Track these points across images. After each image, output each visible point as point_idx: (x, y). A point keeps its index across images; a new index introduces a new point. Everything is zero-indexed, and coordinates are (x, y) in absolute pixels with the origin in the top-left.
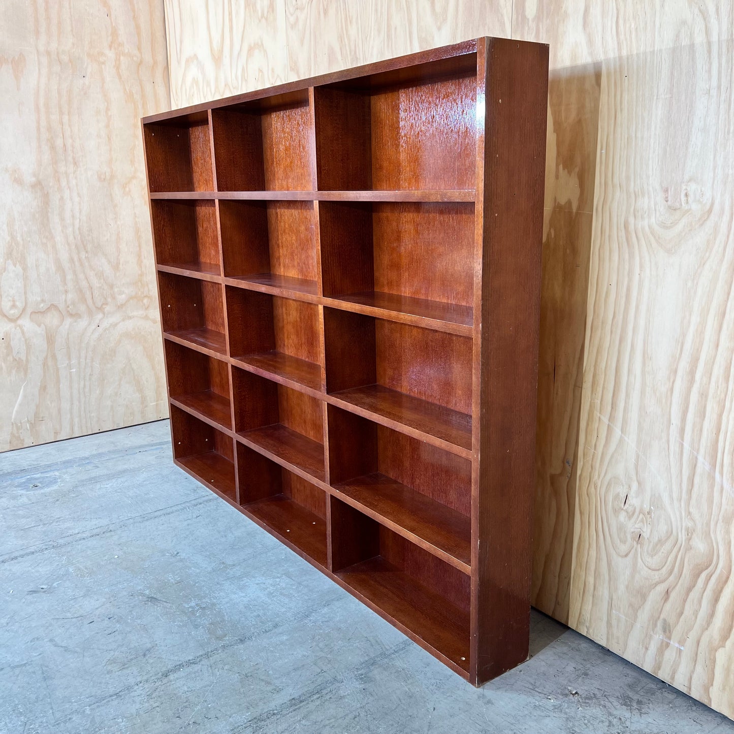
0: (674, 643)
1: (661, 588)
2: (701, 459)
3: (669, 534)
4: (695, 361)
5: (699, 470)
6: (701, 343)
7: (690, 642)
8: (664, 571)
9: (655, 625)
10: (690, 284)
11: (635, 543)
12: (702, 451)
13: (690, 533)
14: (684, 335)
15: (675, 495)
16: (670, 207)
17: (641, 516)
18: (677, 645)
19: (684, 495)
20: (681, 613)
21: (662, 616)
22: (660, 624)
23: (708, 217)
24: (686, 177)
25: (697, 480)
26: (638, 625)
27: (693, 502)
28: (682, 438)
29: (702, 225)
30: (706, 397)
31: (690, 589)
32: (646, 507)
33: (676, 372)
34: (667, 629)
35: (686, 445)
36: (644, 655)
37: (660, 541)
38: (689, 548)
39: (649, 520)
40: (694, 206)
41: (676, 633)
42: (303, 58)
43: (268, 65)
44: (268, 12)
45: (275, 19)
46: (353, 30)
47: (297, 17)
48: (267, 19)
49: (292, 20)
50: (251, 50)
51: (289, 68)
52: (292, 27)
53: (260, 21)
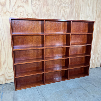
42: (37, 12)
43: (25, 11)
44: (26, 2)
45: (28, 3)
46: (50, 11)
47: (35, 5)
48: (25, 3)
49: (34, 5)
50: (19, 7)
51: (32, 13)
52: (34, 6)
53: (23, 2)
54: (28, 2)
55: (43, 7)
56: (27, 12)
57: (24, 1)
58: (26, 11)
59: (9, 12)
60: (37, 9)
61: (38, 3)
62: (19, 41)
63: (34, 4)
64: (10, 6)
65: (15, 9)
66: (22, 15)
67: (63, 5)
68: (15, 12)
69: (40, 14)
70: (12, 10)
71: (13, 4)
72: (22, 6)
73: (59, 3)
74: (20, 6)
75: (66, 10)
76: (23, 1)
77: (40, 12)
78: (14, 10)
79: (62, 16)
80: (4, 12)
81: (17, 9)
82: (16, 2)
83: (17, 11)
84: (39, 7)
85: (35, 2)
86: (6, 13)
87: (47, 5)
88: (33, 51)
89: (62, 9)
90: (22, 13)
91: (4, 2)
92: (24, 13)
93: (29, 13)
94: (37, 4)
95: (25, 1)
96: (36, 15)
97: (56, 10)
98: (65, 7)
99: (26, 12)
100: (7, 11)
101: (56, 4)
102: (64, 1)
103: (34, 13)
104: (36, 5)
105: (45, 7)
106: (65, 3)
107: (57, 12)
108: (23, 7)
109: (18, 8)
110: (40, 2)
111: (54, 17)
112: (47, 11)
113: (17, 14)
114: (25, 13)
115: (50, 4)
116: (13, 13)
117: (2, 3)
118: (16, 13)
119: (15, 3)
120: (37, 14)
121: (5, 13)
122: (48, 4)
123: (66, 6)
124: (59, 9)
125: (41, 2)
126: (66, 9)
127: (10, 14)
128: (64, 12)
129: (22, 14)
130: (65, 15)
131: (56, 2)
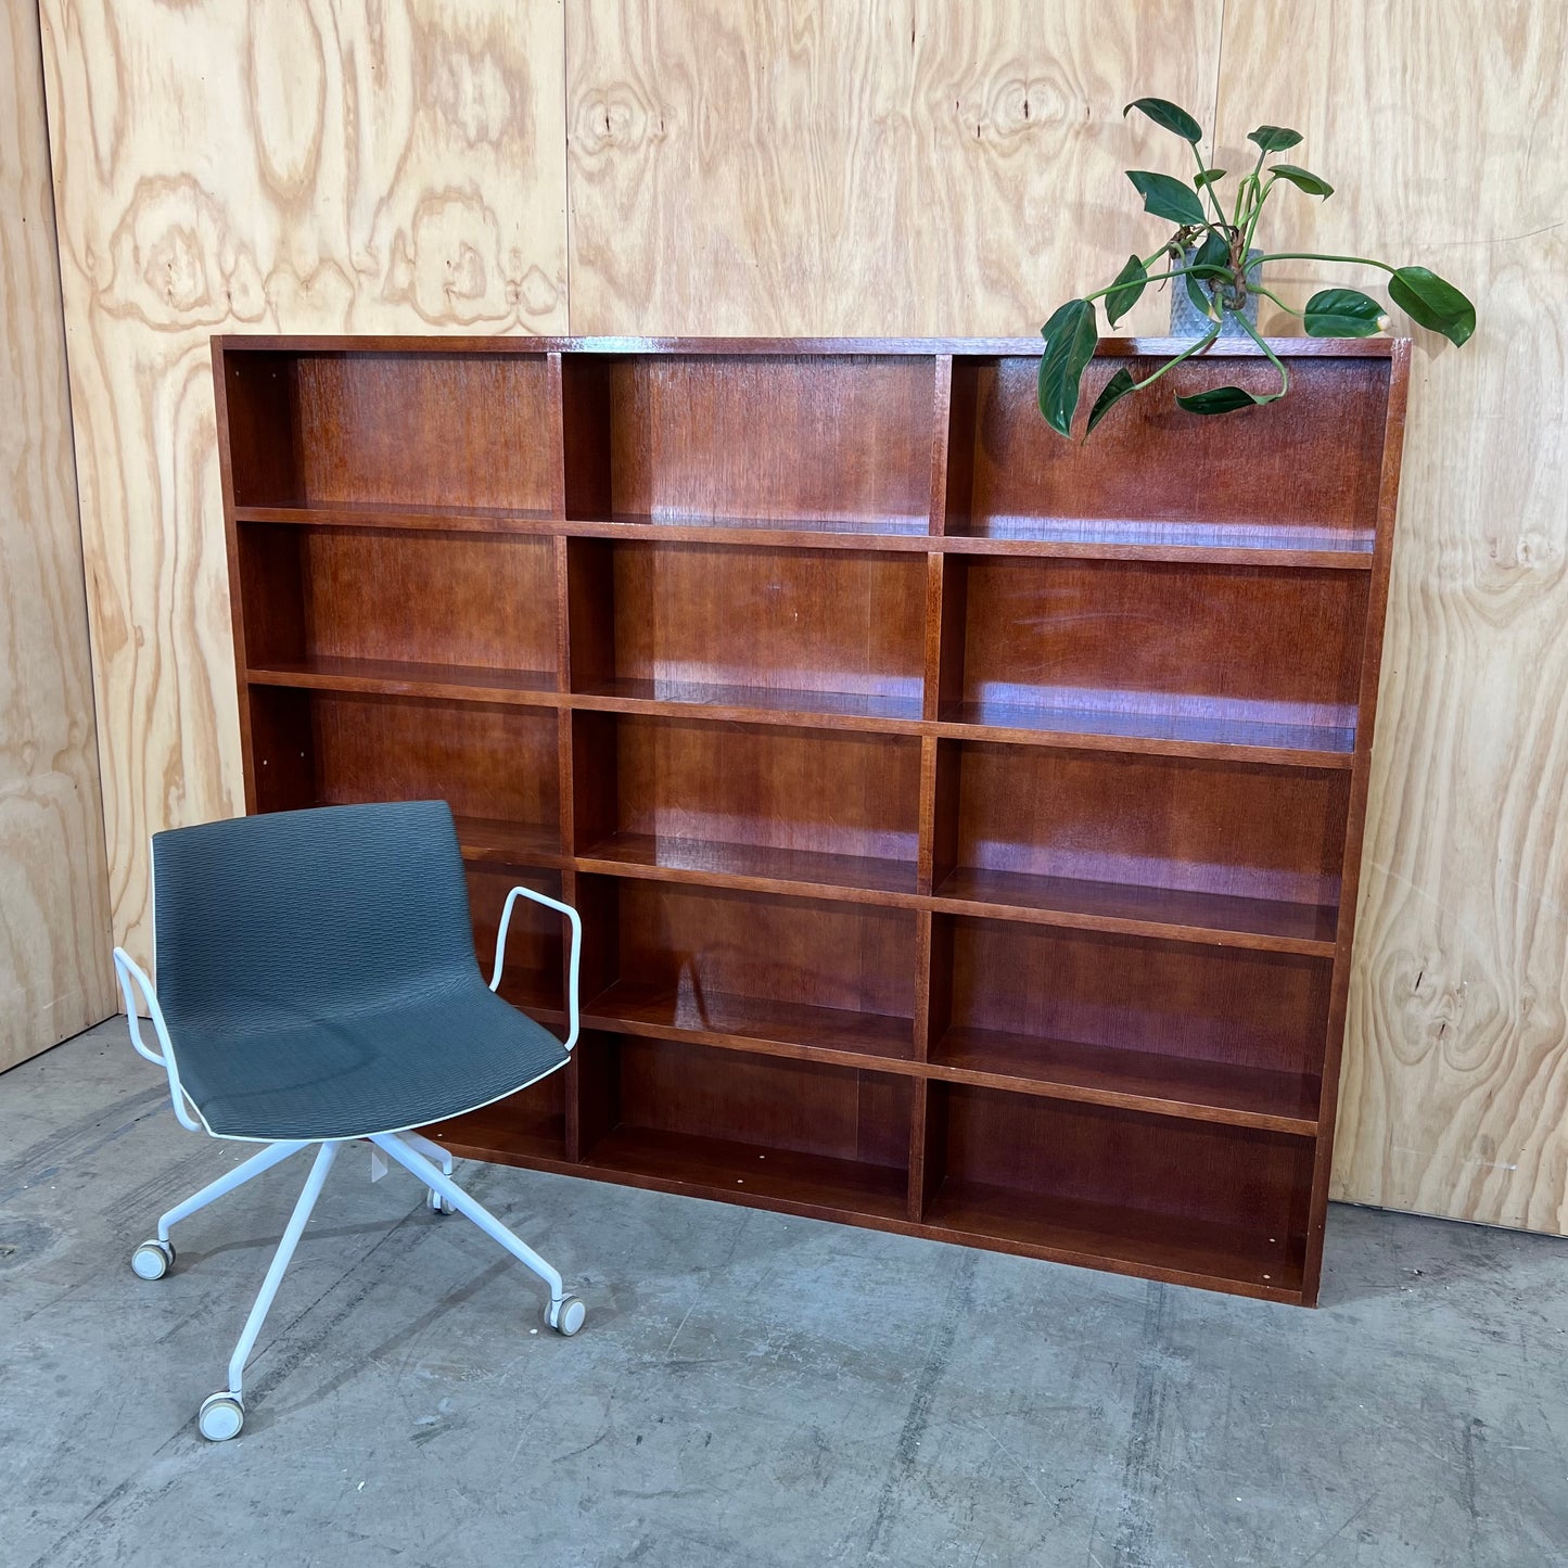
0: (1500, 1165)
1: (1481, 1092)
2: (1545, 900)
3: (1492, 1016)
4: (1537, 771)
5: (1542, 917)
6: (1548, 747)
7: (1526, 1156)
8: (1486, 1066)
9: (1469, 1147)
10: (1530, 668)
11: (1435, 1039)
12: (1548, 890)
13: (1527, 1004)
14: (1520, 736)
15: (1503, 958)
16: (1498, 565)
17: (1446, 997)
18: (1505, 1166)
19: (1519, 956)
20: (1513, 1119)
21: (1480, 1133)
22: (1476, 1145)
23: (1560, 578)
24: (1526, 526)
25: (1539, 931)
26: (1439, 1155)
27: (1534, 962)
28: (1516, 877)
29: (1549, 589)
30: (1555, 816)
31: (1527, 1082)
32: (1455, 985)
33: (1506, 788)
34: (1489, 1149)
35: (1523, 887)
36: (1450, 1196)
37: (1477, 1027)
38: (1526, 1025)
39: (1460, 1001)
40: (1537, 565)
41: (1503, 1152)
42: (625, 244)
43: (498, 241)
44: (502, 133)
45: (527, 152)
46: (793, 217)
47: (610, 162)
48: (497, 146)
49: (591, 163)
50: (432, 201)
51: (575, 256)
52: (590, 177)
53: (471, 146)
54: (522, 133)
55: (708, 169)
56: (515, 252)
57: (483, 132)
58: (507, 245)
59: (341, 272)
60: (626, 212)
61: (637, 132)
62: (366, 591)
63: (590, 143)
64: (350, 204)
65: (400, 234)
66: (460, 295)
67: (1005, 116)
68: (398, 256)
69: (667, 263)
70: (370, 248)
71: (376, 180)
72: (468, 190)
73: (939, 94)
74: (440, 189)
75: (1038, 186)
76: (472, 133)
77: (669, 245)
78: (384, 239)
79: (972, 270)
80: (295, 273)
81: (414, 225)
82: (408, 148)
83: (410, 252)
84: (648, 177)
85: (600, 129)
86: (317, 286)
87: (761, 143)
88: (508, 729)
89: (973, 170)
90: (459, 267)
91: (301, 169)
92: (479, 271)
93: (534, 268)
94: (635, 149)
95: (494, 134)
96: (612, 280)
97: (888, 192)
98: (1027, 130)
99: (505, 257)
100: (322, 261)
101: (881, 106)
102: (1007, 55)
103: (596, 257)
104: (615, 154)
105: (723, 169)
106: (1036, 72)
107: (899, 229)
108: (472, 197)
109: (425, 220)
110: (665, 114)
111: (847, 299)
112: (754, 225)
113: (412, 285)
114: (490, 262)
115: (798, 127)
116: (374, 274)
117: (285, 177)
118: (402, 278)
119: (399, 169)
120: (622, 267)
121: (307, 283)
122: (772, 120)
123: (1051, 122)
124: (926, 174)
125: (682, 115)
126: (1046, 160)
127: (349, 294)
128: (1018, 208)
129: (464, 283)
130: (1033, 252)
131: (886, 81)
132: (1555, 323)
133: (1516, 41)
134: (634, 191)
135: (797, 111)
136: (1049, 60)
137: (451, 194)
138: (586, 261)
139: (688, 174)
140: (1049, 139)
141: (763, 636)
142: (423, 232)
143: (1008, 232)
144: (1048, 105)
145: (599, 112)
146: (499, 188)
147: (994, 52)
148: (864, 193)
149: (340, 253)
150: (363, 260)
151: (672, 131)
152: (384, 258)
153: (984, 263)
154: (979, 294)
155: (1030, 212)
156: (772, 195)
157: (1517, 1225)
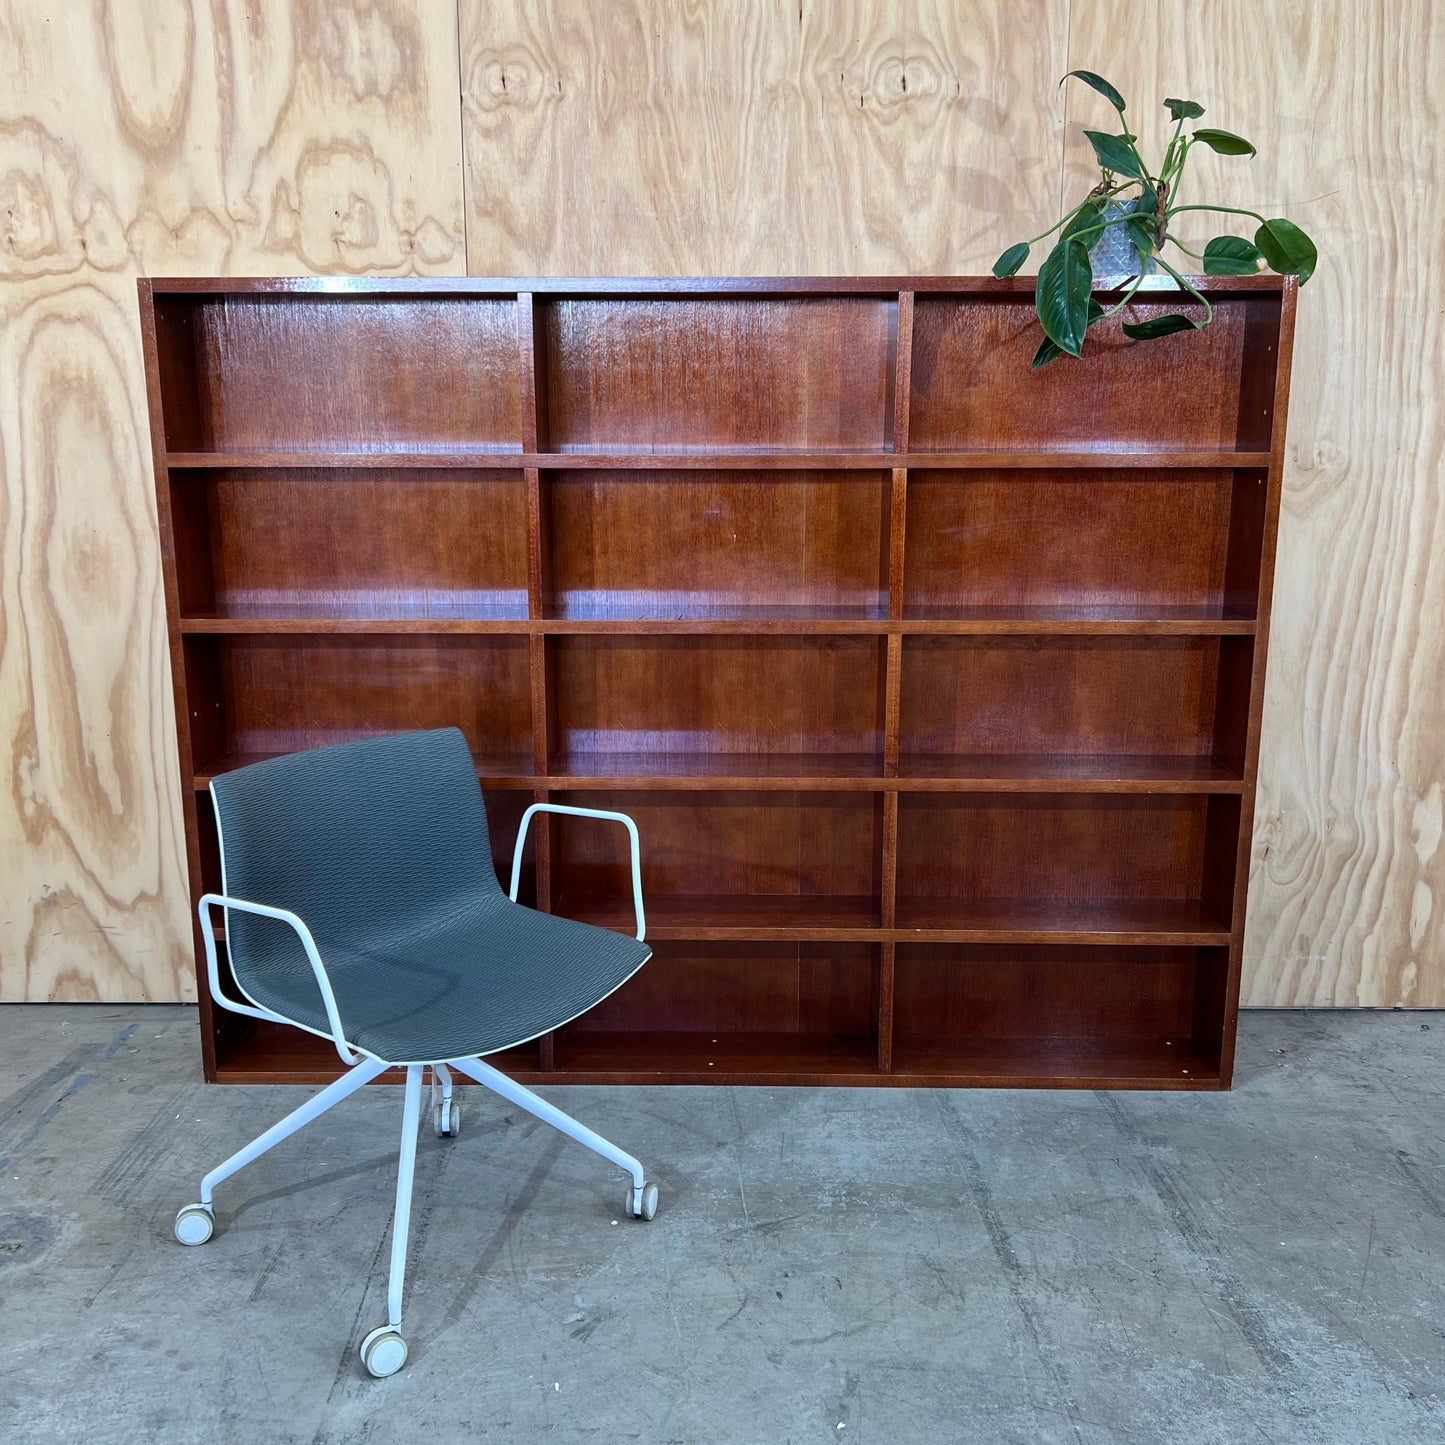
0: (1314, 957)
1: (1297, 901)
2: (1341, 738)
3: (1304, 836)
4: (1333, 633)
5: (1340, 751)
6: (1340, 613)
7: (1332, 948)
8: (1300, 880)
9: (1290, 947)
10: (1325, 550)
11: (1261, 861)
12: (1343, 728)
13: (1330, 823)
14: (1319, 607)
15: (1312, 788)
16: (1299, 467)
17: (1269, 826)
18: (1317, 957)
19: (1323, 785)
20: (1322, 918)
21: (1298, 933)
22: (1295, 944)
23: (1345, 476)
24: (1319, 435)
25: (1338, 761)
26: (1268, 954)
27: (1334, 789)
28: (1319, 721)
29: (1338, 486)
30: (1347, 669)
31: (1331, 888)
32: (1275, 814)
33: (1310, 649)
34: (1305, 946)
35: (1324, 728)
36: (1275, 991)
37: (1293, 847)
38: (1330, 841)
39: (1279, 826)
40: (1328, 466)
41: (1315, 947)
42: (525, 198)
43: (390, 193)
44: (393, 88)
45: (419, 107)
46: (691, 174)
47: (507, 119)
48: (388, 100)
49: (487, 120)
50: (316, 152)
51: (472, 207)
52: (487, 133)
53: (359, 99)
54: (414, 88)
55: (607, 128)
56: (409, 203)
57: (372, 88)
58: (399, 196)
59: (215, 219)
60: (525, 167)
61: (534, 91)
63: (486, 100)
64: (224, 152)
65: (282, 184)
66: (351, 245)
67: (884, 89)
68: (280, 207)
69: (568, 215)
70: (247, 195)
71: (254, 128)
72: (357, 141)
73: (825, 67)
74: (326, 139)
75: (916, 152)
76: (360, 87)
77: (568, 198)
78: (264, 190)
79: (859, 224)
80: (162, 222)
81: (298, 175)
82: (290, 99)
83: (294, 202)
84: (546, 134)
85: (497, 87)
86: (189, 235)
87: (658, 104)
89: (858, 135)
90: (347, 217)
91: (167, 115)
92: (369, 220)
93: (430, 218)
94: (532, 107)
95: (384, 89)
96: (511, 232)
97: (781, 154)
98: (905, 101)
99: (398, 208)
100: (193, 210)
101: (772, 76)
102: (886, 34)
103: (495, 209)
104: (512, 112)
105: (621, 128)
106: (912, 51)
107: (791, 185)
108: (361, 149)
109: (310, 171)
110: (562, 75)
111: (745, 249)
112: (653, 182)
113: (297, 236)
114: (382, 212)
115: (694, 93)
116: (255, 224)
117: (148, 122)
118: (285, 227)
119: (280, 120)
120: (522, 218)
121: (176, 232)
122: (668, 85)
123: (925, 96)
124: (814, 137)
125: (580, 77)
126: (922, 128)
127: (225, 243)
128: (899, 169)
129: (353, 232)
130: (913, 209)
131: (776, 53)
132: (1336, 271)
133: (1302, 43)
134: (533, 147)
135: (692, 76)
136: (922, 40)
137: (337, 146)
138: (484, 213)
139: (586, 132)
140: (925, 110)
141: (702, 557)
142: (309, 183)
143: (891, 191)
144: (923, 81)
145: (495, 71)
146: (390, 140)
147: (875, 31)
148: (758, 153)
149: (216, 202)
150: (240, 209)
151: (570, 91)
152: (265, 208)
153: (869, 217)
154: (866, 246)
155: (909, 175)
156: (670, 152)
157: (1326, 1004)
